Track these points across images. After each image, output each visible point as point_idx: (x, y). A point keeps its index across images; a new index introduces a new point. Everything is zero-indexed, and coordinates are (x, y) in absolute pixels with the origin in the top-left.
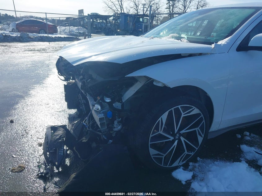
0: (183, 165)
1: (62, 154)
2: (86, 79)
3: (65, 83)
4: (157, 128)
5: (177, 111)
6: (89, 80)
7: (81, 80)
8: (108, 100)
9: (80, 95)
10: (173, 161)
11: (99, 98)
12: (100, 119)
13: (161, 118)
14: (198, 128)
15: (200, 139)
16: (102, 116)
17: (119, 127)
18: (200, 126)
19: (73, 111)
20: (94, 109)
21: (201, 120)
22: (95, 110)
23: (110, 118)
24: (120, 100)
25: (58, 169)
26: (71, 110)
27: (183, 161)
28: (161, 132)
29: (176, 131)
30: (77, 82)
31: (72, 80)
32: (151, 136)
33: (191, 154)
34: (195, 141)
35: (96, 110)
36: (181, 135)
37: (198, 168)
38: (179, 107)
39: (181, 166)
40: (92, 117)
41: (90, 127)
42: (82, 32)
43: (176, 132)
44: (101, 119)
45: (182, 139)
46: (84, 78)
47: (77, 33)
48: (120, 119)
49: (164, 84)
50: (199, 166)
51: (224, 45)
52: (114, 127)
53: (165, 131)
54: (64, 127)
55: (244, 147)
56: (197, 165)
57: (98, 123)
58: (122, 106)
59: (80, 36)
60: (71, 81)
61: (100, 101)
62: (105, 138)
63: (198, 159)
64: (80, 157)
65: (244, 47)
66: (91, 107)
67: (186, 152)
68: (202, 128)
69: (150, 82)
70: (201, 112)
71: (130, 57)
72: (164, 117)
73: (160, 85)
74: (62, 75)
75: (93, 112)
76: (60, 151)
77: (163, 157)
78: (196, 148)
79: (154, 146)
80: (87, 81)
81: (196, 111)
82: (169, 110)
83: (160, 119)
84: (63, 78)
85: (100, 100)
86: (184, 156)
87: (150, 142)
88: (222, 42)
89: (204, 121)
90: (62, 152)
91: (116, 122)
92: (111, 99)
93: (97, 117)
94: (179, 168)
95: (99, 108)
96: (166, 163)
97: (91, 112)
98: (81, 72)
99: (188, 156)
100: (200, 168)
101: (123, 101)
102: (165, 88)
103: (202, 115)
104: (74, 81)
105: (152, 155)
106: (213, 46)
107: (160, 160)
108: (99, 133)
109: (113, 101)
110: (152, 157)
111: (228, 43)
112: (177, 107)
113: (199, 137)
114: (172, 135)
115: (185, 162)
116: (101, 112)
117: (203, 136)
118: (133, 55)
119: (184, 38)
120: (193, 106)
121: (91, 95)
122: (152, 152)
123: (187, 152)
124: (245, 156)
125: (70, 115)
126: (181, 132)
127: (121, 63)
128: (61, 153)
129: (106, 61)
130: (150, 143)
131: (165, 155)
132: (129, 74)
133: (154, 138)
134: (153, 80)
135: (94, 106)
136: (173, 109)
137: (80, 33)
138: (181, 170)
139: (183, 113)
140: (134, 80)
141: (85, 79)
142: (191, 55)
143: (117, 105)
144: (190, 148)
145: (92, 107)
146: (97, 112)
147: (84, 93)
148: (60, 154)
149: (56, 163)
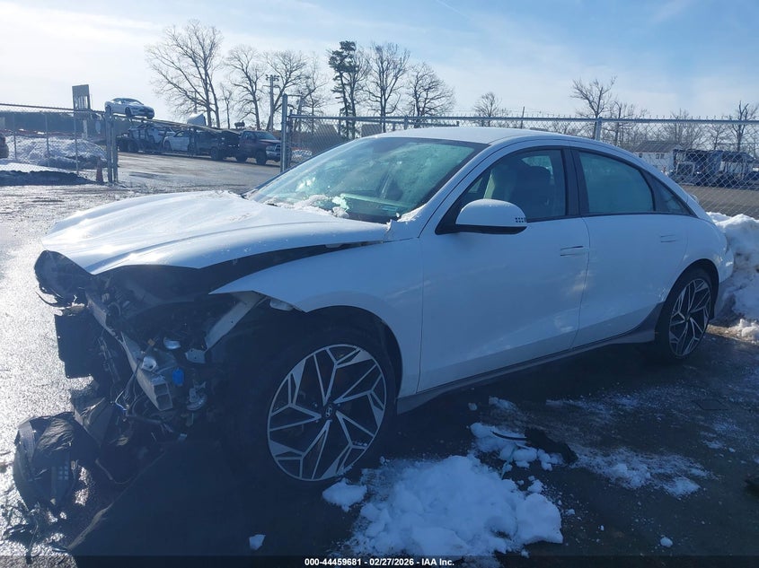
0: (347, 475)
1: (66, 478)
2: (118, 301)
3: (59, 311)
4: (283, 398)
5: (324, 358)
6: (128, 302)
7: (107, 303)
8: (173, 346)
9: (102, 339)
10: (324, 467)
11: (151, 343)
12: (156, 387)
13: (289, 374)
14: (372, 391)
15: (379, 415)
16: (161, 380)
17: (201, 402)
18: (375, 385)
19: (82, 383)
20: (143, 366)
21: (375, 373)
22: (143, 370)
23: (181, 385)
24: (200, 344)
25: (56, 514)
26: (75, 380)
27: (346, 465)
28: (292, 404)
29: (325, 400)
30: (91, 307)
31: (77, 302)
32: (271, 414)
33: (361, 448)
34: (368, 419)
35: (146, 368)
36: (336, 408)
37: (380, 478)
38: (327, 349)
39: (342, 477)
40: (137, 388)
41: (133, 411)
42: (87, 154)
43: (325, 403)
44: (158, 389)
45: (340, 416)
46: (113, 299)
47: (74, 158)
48: (204, 385)
49: (292, 306)
50: (383, 474)
51: (411, 222)
52: (190, 403)
53: (300, 401)
54: (66, 417)
55: (478, 428)
56: (378, 472)
57: (153, 397)
58: (208, 355)
59: (82, 168)
60: (73, 304)
61: (155, 349)
62: (171, 431)
63: (383, 459)
64: (111, 479)
65: (448, 225)
66: (134, 365)
67: (350, 445)
68: (379, 391)
69: (263, 302)
70: (373, 358)
71: (216, 253)
72: (297, 372)
73: (284, 308)
74: (50, 292)
75: (140, 376)
76: (61, 473)
77: (301, 459)
78: (372, 435)
79: (280, 437)
80: (121, 304)
81: (362, 356)
82: (308, 357)
83: (288, 377)
84: (51, 298)
85: (154, 346)
86: (347, 455)
87: (271, 428)
88: (407, 218)
89: (382, 375)
90: (66, 473)
91: (192, 392)
92: (181, 343)
93: (148, 385)
94: (340, 481)
95: (154, 363)
96: (307, 473)
97: (135, 377)
98: (107, 285)
99: (355, 452)
100: (383, 478)
101: (209, 346)
102: (295, 313)
103: (377, 364)
104: (82, 305)
105: (277, 456)
106: (388, 225)
107: (293, 466)
108: (155, 421)
109: (185, 346)
110: (276, 460)
111: (418, 219)
112: (323, 349)
113: (375, 410)
114: (317, 410)
115: (350, 467)
116: (159, 373)
117: (384, 407)
118: (225, 251)
119: (339, 205)
120: (355, 347)
121: (131, 337)
122: (277, 449)
123: (354, 444)
124: (479, 444)
125: (74, 392)
126: (336, 402)
127: (198, 266)
128: (64, 475)
129: (165, 263)
130: (269, 430)
131: (304, 454)
132: (217, 288)
133: (278, 419)
134: (269, 299)
135: (140, 360)
136: (314, 354)
137: (81, 158)
138: (343, 484)
139: (336, 363)
140: (230, 301)
141: (115, 300)
142: (345, 245)
143: (195, 355)
144: (358, 436)
145: (137, 362)
146: (149, 373)
147: (114, 334)
148: (61, 478)
149: (53, 501)
